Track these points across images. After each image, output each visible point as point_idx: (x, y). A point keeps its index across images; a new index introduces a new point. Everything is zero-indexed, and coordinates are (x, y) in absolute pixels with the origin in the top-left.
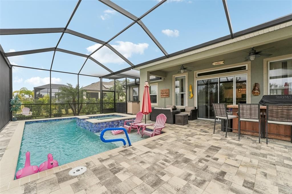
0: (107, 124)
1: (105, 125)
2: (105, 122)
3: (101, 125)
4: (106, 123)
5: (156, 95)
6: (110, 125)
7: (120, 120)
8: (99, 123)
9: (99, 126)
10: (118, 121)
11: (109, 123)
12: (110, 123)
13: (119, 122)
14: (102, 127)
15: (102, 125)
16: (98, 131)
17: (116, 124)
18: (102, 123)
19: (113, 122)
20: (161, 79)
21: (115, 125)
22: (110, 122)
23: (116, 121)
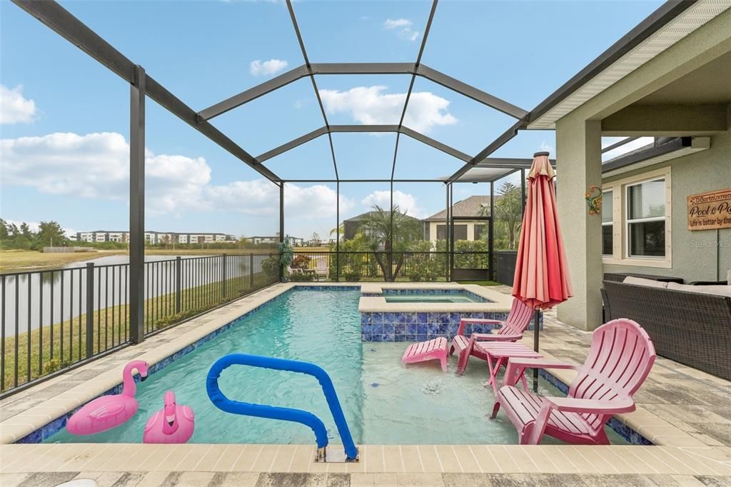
0: (403, 320)
1: (396, 322)
2: (397, 314)
3: (384, 321)
4: (400, 317)
5: (663, 223)
6: (413, 326)
7: (452, 313)
8: (377, 313)
9: (378, 322)
10: (441, 313)
11: (409, 316)
12: (415, 317)
13: (447, 321)
14: (386, 326)
15: (387, 322)
16: (374, 337)
17: (437, 325)
18: (385, 313)
19: (423, 315)
20: (687, 142)
21: (431, 326)
22: (414, 313)
23: (436, 313)
